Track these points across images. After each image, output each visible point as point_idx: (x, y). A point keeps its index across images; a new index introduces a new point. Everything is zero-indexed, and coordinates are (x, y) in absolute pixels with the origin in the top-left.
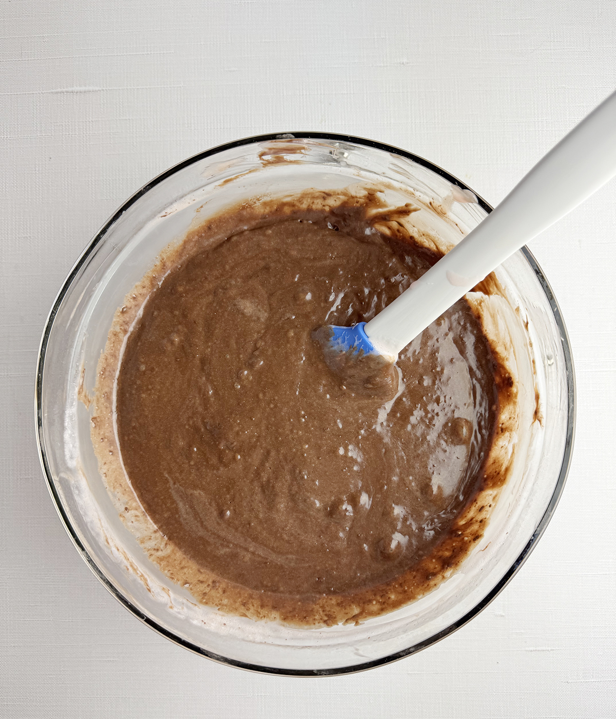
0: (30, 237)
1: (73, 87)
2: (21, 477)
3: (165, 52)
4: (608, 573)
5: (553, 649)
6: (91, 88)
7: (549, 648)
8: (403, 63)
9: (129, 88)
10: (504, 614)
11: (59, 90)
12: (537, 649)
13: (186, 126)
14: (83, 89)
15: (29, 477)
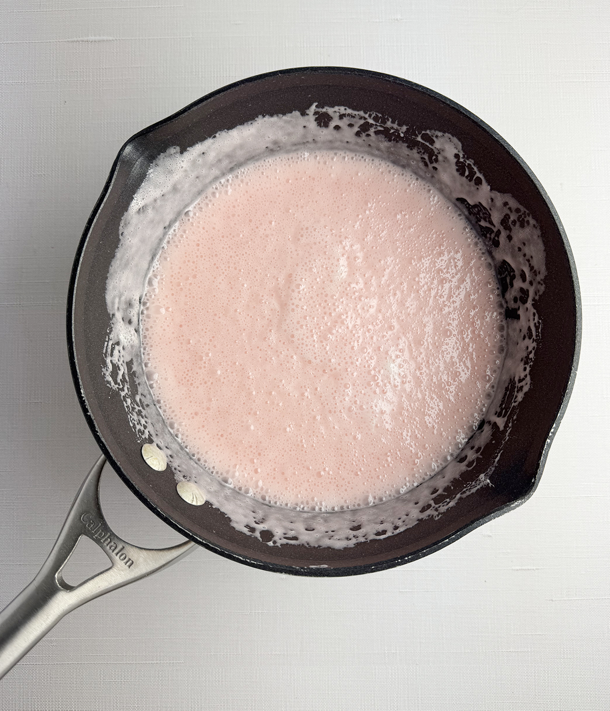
0: (44, 175)
1: (88, 36)
2: (31, 401)
3: (175, 6)
4: (589, 496)
5: (538, 568)
6: (105, 38)
7: (535, 568)
8: (397, 20)
9: (141, 38)
10: (491, 535)
11: (75, 39)
12: (523, 568)
13: (194, 73)
14: (97, 38)
15: (39, 401)
